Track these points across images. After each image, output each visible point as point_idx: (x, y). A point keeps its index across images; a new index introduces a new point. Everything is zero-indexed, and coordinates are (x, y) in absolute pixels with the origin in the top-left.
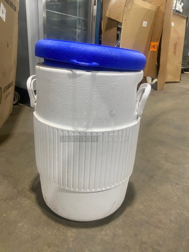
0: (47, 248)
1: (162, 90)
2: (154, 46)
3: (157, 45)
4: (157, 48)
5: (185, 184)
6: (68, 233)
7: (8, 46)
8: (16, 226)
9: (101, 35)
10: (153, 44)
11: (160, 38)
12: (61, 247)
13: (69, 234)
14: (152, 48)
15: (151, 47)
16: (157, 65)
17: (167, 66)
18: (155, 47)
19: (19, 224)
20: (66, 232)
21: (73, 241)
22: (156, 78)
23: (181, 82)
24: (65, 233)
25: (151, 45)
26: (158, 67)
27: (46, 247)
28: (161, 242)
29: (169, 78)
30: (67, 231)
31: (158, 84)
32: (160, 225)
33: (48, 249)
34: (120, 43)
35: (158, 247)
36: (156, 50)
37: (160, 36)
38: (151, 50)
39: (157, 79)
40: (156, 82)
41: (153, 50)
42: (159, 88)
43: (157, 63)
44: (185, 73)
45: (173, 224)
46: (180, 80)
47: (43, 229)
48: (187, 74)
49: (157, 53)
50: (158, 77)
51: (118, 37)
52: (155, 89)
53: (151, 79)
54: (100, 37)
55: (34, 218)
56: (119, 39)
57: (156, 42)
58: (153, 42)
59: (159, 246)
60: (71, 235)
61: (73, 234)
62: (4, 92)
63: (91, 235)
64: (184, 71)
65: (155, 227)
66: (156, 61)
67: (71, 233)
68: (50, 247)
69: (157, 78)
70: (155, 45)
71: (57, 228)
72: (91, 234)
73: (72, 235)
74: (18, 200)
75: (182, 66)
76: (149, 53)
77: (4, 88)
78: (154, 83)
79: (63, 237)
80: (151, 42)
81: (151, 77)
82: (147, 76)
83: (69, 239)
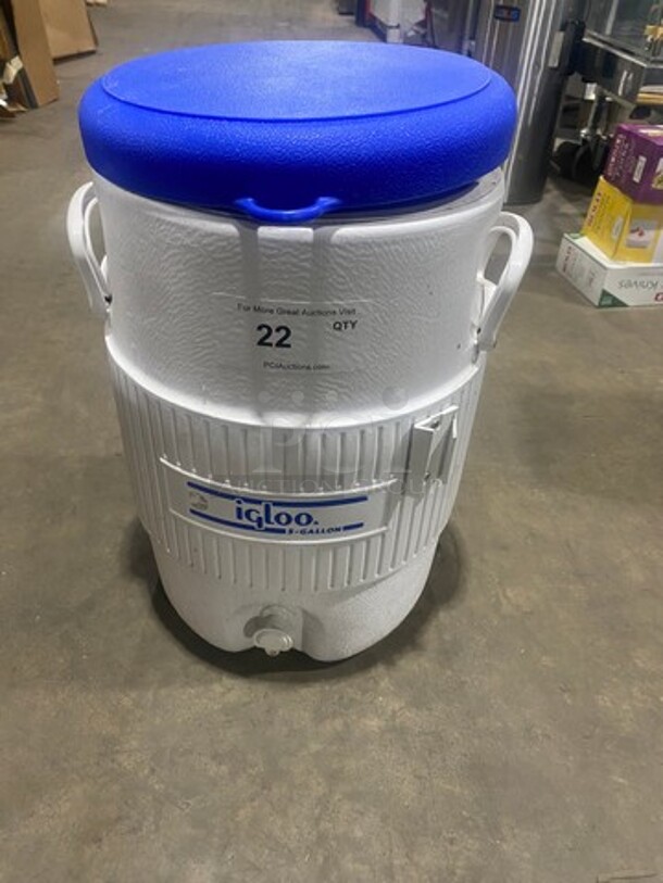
0: (94, 847)
6: (120, 765)
12: (133, 813)
20: (116, 766)
21: (153, 771)
22: (13, 56)
23: (100, 49)
24: (112, 769)
27: (90, 850)
30: (113, 761)
31: (30, 76)
33: (99, 847)
39: (21, 58)
40: (21, 73)
50: (21, 50)
52: (28, 105)
60: (135, 761)
61: (139, 755)
63: (189, 718)
67: (130, 756)
68: (100, 840)
69: (17, 52)
71: (75, 776)
72: (186, 717)
78: (16, 79)
79: (116, 787)
83: (141, 775)
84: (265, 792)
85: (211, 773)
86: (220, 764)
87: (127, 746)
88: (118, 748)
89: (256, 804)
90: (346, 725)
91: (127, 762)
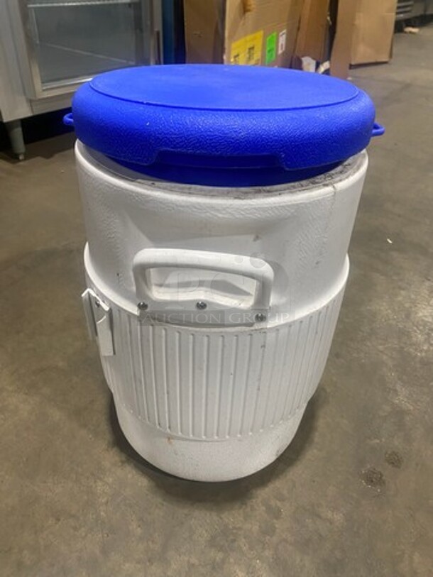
0: (54, 522)
5: (355, 355)
6: (96, 486)
12: (81, 518)
13: (99, 488)
16: (331, 23)
17: (357, 22)
20: (94, 486)
21: (107, 502)
22: (326, 61)
23: (392, 60)
24: (91, 486)
26: (332, 30)
27: (51, 521)
28: (285, 492)
29: (362, 53)
31: (332, 72)
33: (56, 523)
35: (278, 502)
39: (330, 63)
40: (328, 71)
43: (329, 18)
44: (406, 33)
46: (391, 56)
47: (45, 482)
48: (411, 32)
50: (332, 58)
53: (313, 63)
55: (25, 459)
59: (280, 501)
60: (104, 490)
61: (108, 488)
64: (404, 25)
66: (329, 13)
67: (104, 485)
68: (59, 520)
69: (328, 58)
71: (74, 476)
73: (106, 491)
75: (397, 13)
79: (86, 497)
81: (314, 59)
82: (303, 56)
83: (100, 500)
84: (148, 564)
85: (131, 528)
86: (139, 526)
87: (106, 479)
88: (102, 476)
89: (139, 566)
90: (223, 561)
91: (100, 487)
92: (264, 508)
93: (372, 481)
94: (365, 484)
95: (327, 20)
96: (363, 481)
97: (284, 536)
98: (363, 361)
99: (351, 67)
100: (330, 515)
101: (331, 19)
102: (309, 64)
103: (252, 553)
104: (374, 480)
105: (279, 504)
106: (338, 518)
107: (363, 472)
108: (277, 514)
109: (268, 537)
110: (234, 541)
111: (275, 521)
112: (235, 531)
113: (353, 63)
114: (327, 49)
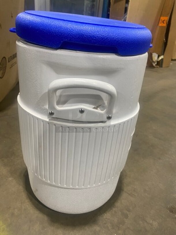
1: (167, 67)
2: (163, 21)
3: (167, 20)
4: (167, 23)
5: (168, 160)
7: (12, 17)
8: (7, 180)
9: (110, 7)
10: (162, 18)
11: (170, 12)
14: (161, 23)
15: (160, 21)
16: (165, 41)
18: (165, 22)
19: (9, 179)
25: (160, 20)
26: (165, 44)
28: (131, 208)
31: (164, 61)
32: (133, 193)
34: (126, 17)
35: (127, 212)
36: (165, 25)
37: (171, 10)
38: (160, 25)
39: (164, 56)
40: (162, 59)
41: (162, 25)
42: (164, 65)
43: (165, 39)
45: (146, 194)
49: (166, 28)
50: (165, 54)
51: (126, 10)
52: (160, 66)
53: (157, 55)
54: (108, 11)
56: (126, 13)
57: (166, 16)
58: (163, 16)
59: (128, 211)
62: (9, 61)
65: (129, 194)
66: (165, 37)
70: (165, 20)
74: (12, 158)
76: (158, 28)
77: (9, 58)
78: (160, 60)
80: (161, 16)
81: (157, 54)
82: (153, 52)
92: (120, 213)
93: (172, 212)
94: (169, 212)
95: (164, 40)
96: (168, 211)
97: (129, 226)
98: (171, 162)
99: (172, 60)
100: (151, 222)
101: (166, 40)
102: (155, 56)
103: (113, 230)
104: (173, 211)
105: (128, 213)
106: (155, 224)
107: (168, 207)
108: (126, 216)
109: (121, 225)
110: (105, 224)
111: (125, 219)
112: (106, 220)
113: (173, 58)
114: (163, 51)
